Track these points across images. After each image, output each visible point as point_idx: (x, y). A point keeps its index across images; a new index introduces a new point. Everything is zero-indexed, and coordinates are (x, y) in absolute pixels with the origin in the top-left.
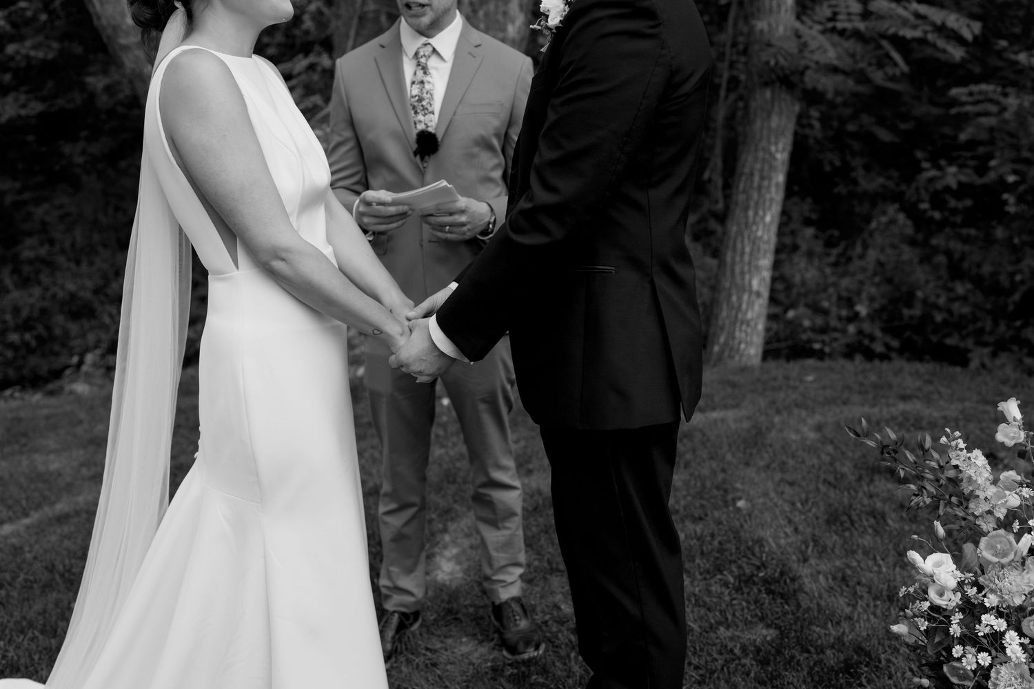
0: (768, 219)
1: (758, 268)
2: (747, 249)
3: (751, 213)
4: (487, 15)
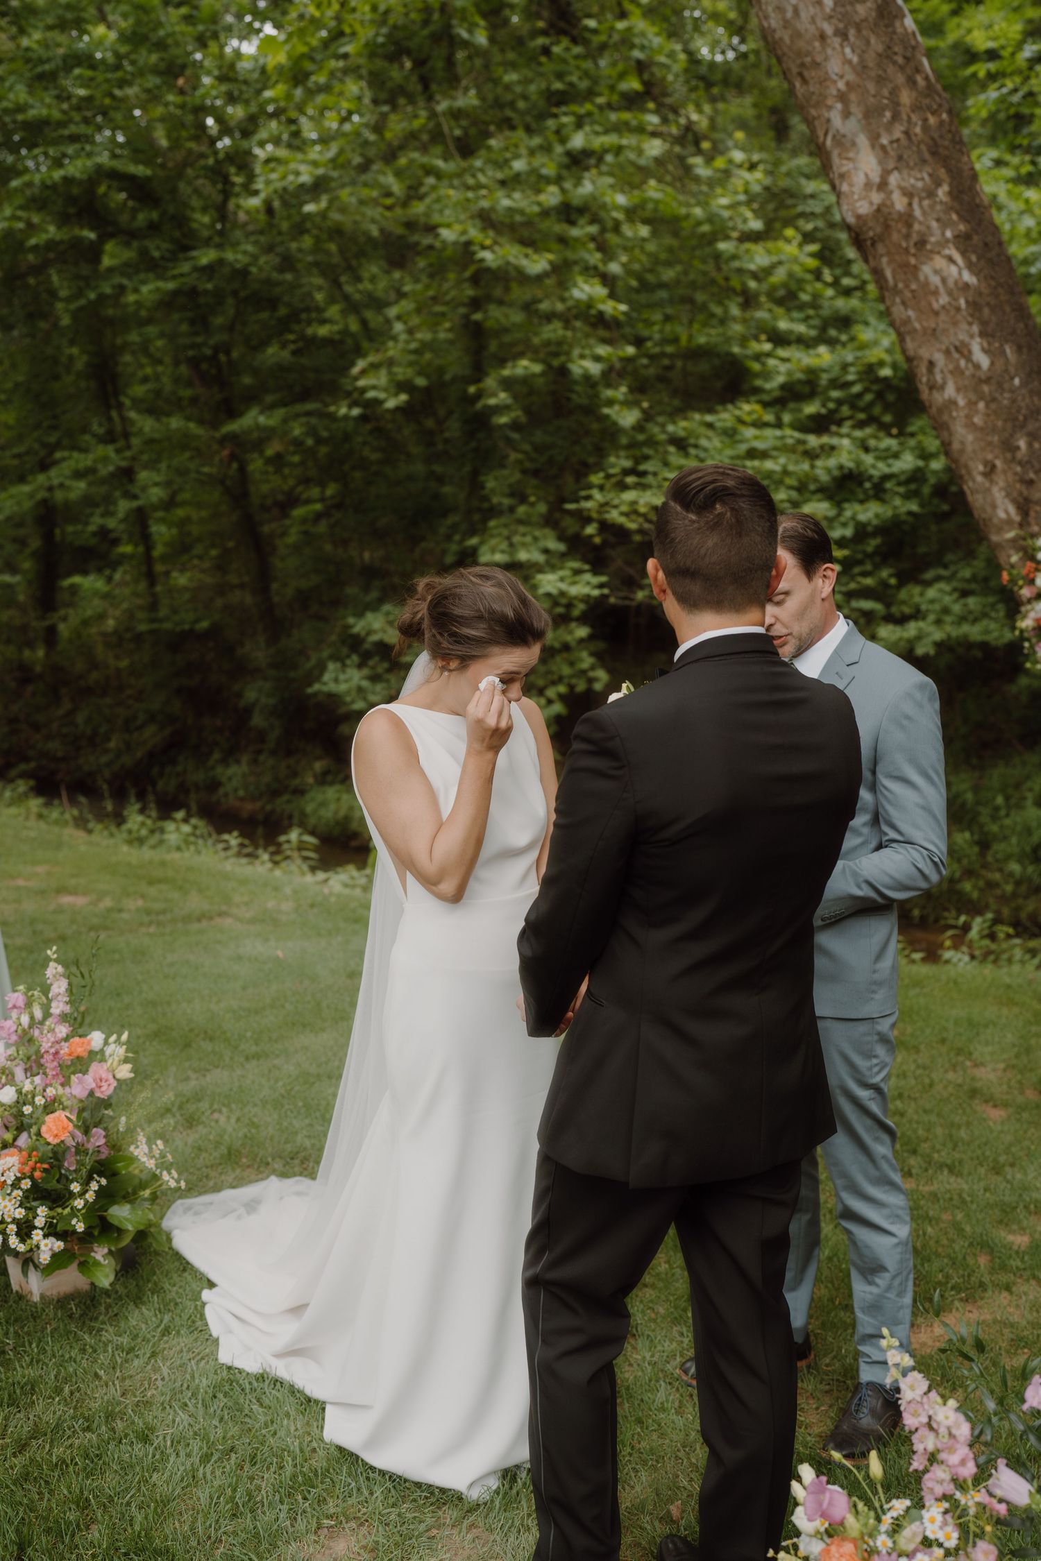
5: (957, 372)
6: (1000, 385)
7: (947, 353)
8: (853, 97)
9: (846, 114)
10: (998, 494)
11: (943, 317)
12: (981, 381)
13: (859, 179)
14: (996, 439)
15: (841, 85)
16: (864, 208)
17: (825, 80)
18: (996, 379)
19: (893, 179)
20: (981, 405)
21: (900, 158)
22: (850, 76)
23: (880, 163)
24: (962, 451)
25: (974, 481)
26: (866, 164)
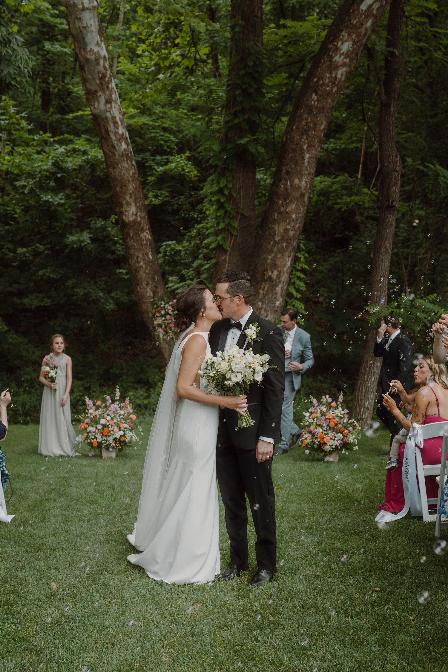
0: (373, 379)
1: (368, 399)
2: (364, 391)
3: (366, 377)
4: (268, 298)
5: (144, 259)
6: (153, 263)
7: (143, 255)
8: (133, 194)
9: (130, 198)
10: (148, 290)
11: (144, 247)
12: (150, 262)
13: (131, 212)
14: (150, 276)
15: (131, 191)
16: (131, 219)
17: (127, 190)
18: (152, 262)
19: (139, 214)
20: (149, 268)
21: (140, 209)
22: (133, 190)
23: (136, 209)
24: (141, 278)
25: (142, 286)
26: (133, 209)
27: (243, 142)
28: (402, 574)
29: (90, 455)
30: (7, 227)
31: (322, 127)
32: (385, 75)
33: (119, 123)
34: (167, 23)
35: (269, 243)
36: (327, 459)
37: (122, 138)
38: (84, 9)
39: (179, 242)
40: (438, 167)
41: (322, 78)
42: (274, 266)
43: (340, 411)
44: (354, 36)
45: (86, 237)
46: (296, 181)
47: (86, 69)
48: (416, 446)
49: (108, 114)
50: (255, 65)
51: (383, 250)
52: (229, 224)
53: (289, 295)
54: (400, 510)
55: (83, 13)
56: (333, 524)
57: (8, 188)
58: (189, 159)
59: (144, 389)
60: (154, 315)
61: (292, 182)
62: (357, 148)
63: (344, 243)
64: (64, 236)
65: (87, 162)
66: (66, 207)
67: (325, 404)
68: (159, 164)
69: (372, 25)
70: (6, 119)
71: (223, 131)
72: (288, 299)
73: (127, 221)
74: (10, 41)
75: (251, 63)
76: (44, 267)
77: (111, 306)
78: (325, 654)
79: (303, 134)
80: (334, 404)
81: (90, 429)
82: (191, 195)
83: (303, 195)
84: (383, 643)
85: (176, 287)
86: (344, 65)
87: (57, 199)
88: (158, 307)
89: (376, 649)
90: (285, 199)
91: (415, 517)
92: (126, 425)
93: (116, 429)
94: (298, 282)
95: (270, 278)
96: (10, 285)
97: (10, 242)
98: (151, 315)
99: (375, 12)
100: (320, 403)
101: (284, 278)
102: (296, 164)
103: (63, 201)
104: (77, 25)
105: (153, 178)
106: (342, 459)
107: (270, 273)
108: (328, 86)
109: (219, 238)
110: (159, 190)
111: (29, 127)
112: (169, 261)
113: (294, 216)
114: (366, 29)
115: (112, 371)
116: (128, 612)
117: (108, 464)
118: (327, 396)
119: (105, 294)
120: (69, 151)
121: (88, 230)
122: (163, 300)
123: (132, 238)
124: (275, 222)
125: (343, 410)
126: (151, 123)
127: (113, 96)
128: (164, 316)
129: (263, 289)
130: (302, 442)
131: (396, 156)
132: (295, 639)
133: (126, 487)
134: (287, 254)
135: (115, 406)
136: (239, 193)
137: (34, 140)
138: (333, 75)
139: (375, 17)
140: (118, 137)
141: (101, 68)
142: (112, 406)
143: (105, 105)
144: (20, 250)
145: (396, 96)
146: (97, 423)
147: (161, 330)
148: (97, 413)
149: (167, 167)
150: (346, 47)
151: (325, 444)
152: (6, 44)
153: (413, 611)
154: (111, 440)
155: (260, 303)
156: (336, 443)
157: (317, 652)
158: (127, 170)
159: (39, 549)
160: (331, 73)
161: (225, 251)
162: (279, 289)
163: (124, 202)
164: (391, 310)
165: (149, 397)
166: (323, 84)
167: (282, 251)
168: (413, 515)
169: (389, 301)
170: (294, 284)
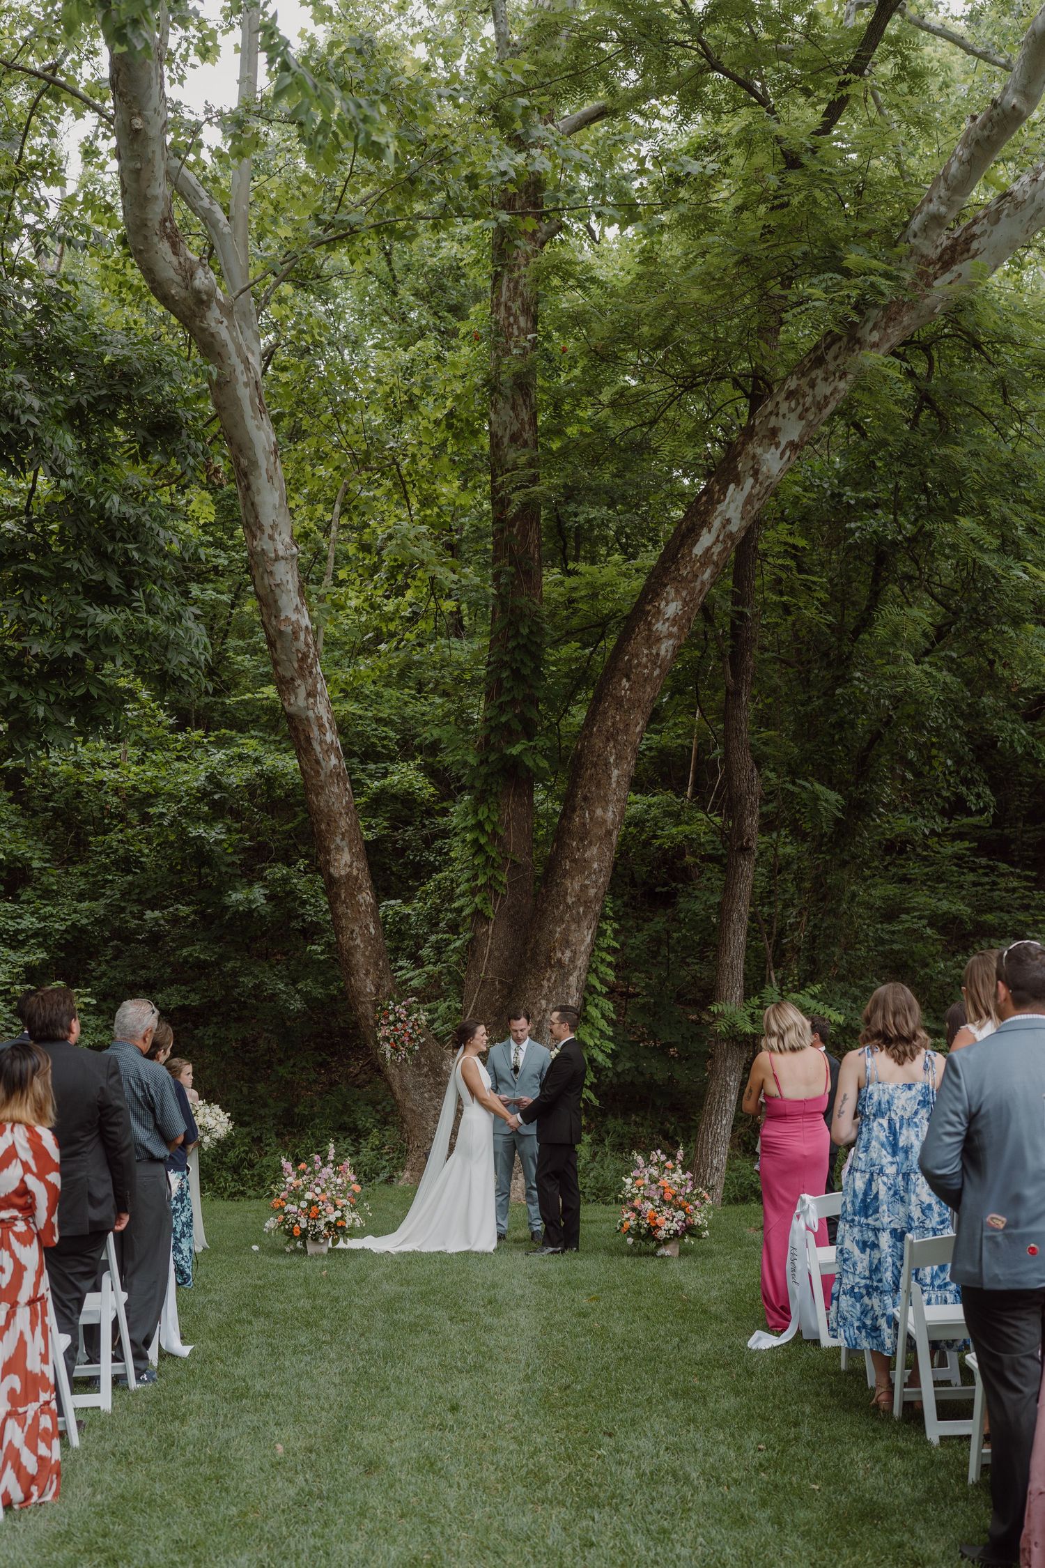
3: (713, 1118)
5: (363, 935)
7: (361, 927)
8: (346, 834)
9: (342, 839)
10: (368, 982)
11: (362, 915)
12: (371, 939)
13: (343, 862)
14: (372, 961)
15: (343, 830)
16: (343, 873)
17: (338, 827)
18: (376, 939)
19: (355, 864)
20: (370, 948)
21: (358, 857)
22: (346, 827)
23: (351, 858)
24: (357, 965)
25: (359, 976)
26: (346, 857)
27: (515, 750)
28: (796, 1424)
29: (288, 1250)
30: (130, 878)
31: (638, 729)
32: (731, 646)
33: (327, 725)
34: (393, 567)
35: (558, 908)
36: (661, 1251)
37: (330, 748)
38: (277, 559)
39: (407, 901)
40: (818, 786)
41: (637, 656)
42: (566, 943)
43: (679, 1176)
44: (684, 594)
45: (258, 893)
46: (599, 812)
47: (278, 646)
48: (808, 1228)
49: (310, 713)
50: (531, 632)
51: (735, 916)
52: (494, 877)
53: (590, 989)
54: (785, 1329)
55: (276, 564)
56: (684, 1352)
57: (133, 816)
58: (419, 768)
59: (348, 1140)
60: (377, 1023)
61: (592, 812)
62: (682, 746)
63: (668, 900)
64: (220, 892)
65: (260, 775)
66: (226, 846)
67: (656, 1164)
68: (370, 776)
69: (712, 577)
70: (135, 710)
71: (482, 733)
72: (587, 995)
73: (337, 875)
74: (180, 617)
75: (525, 631)
76: (191, 943)
77: (297, 1005)
78: (695, 1538)
79: (608, 740)
80: (669, 1164)
81: (289, 1207)
82: (424, 826)
83: (609, 833)
84: (778, 1521)
85: (408, 976)
86: (670, 635)
87: (213, 834)
88: (383, 1009)
89: (770, 1530)
90: (582, 840)
91: (808, 1341)
92: (345, 1202)
93: (330, 1208)
94: (603, 968)
95: (559, 961)
96: (134, 972)
97: (135, 901)
98: (371, 1022)
99: (715, 558)
100: (649, 1162)
101: (582, 961)
102: (598, 786)
103: (223, 837)
104: (266, 581)
105: (364, 799)
106: (684, 1253)
107: (559, 955)
108: (646, 667)
109: (477, 900)
110: (374, 817)
111: (171, 721)
112: (391, 931)
113: (595, 866)
114: (703, 583)
115: (296, 1110)
116: (398, 1486)
117: (319, 1263)
118: (659, 1152)
119: (286, 985)
120: (233, 758)
121: (261, 883)
122: (392, 999)
123: (344, 902)
124: (565, 874)
125: (684, 1173)
126: (360, 712)
127: (319, 686)
128: (394, 1023)
129: (549, 980)
130: (622, 1225)
131: (752, 771)
132: (649, 1518)
133: (356, 1300)
134: (585, 924)
135: (328, 1171)
136: (507, 829)
137: (177, 741)
138: (654, 652)
139: (716, 564)
140: (325, 748)
141: (301, 645)
142: (324, 1170)
143: (306, 699)
144: (149, 914)
145: (749, 679)
146: (300, 1198)
147: (388, 1046)
148: (300, 1182)
149: (386, 781)
150: (672, 609)
151: (658, 1227)
152: (175, 620)
153: (817, 1477)
154: (321, 1224)
155: (544, 1002)
156: (675, 1226)
157: (684, 1535)
158: (338, 796)
159: (242, 1396)
160: (650, 648)
161: (487, 919)
162: (573, 980)
163: (333, 847)
164: (750, 1011)
165: (357, 1153)
166: (639, 664)
167: (578, 920)
168: (805, 1337)
169: (747, 995)
170: (596, 971)
